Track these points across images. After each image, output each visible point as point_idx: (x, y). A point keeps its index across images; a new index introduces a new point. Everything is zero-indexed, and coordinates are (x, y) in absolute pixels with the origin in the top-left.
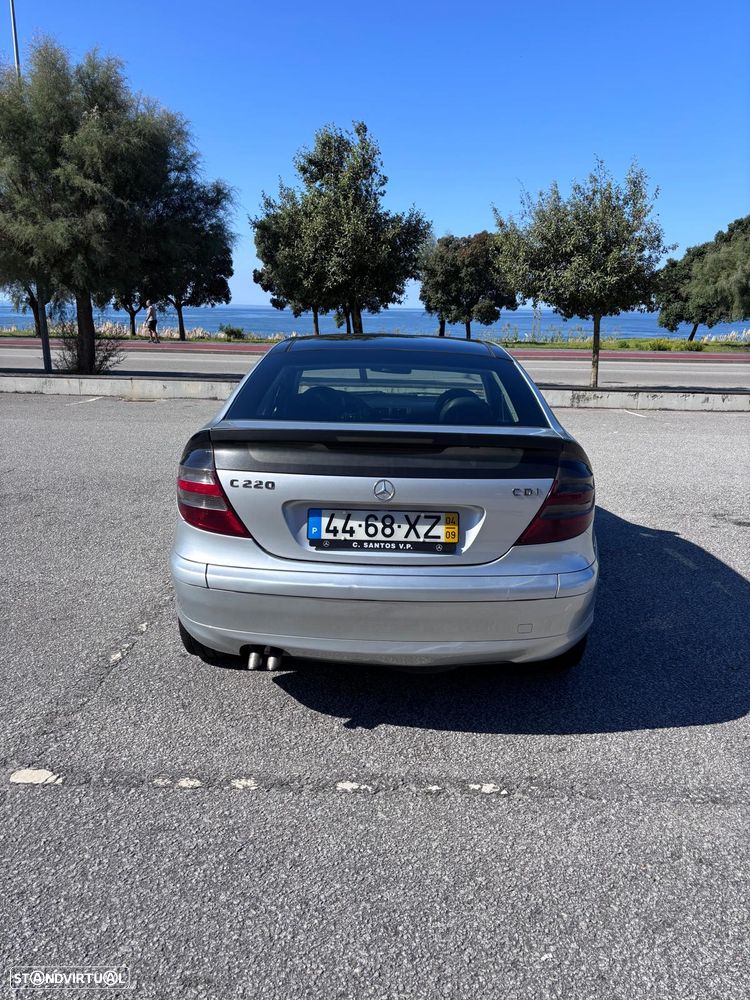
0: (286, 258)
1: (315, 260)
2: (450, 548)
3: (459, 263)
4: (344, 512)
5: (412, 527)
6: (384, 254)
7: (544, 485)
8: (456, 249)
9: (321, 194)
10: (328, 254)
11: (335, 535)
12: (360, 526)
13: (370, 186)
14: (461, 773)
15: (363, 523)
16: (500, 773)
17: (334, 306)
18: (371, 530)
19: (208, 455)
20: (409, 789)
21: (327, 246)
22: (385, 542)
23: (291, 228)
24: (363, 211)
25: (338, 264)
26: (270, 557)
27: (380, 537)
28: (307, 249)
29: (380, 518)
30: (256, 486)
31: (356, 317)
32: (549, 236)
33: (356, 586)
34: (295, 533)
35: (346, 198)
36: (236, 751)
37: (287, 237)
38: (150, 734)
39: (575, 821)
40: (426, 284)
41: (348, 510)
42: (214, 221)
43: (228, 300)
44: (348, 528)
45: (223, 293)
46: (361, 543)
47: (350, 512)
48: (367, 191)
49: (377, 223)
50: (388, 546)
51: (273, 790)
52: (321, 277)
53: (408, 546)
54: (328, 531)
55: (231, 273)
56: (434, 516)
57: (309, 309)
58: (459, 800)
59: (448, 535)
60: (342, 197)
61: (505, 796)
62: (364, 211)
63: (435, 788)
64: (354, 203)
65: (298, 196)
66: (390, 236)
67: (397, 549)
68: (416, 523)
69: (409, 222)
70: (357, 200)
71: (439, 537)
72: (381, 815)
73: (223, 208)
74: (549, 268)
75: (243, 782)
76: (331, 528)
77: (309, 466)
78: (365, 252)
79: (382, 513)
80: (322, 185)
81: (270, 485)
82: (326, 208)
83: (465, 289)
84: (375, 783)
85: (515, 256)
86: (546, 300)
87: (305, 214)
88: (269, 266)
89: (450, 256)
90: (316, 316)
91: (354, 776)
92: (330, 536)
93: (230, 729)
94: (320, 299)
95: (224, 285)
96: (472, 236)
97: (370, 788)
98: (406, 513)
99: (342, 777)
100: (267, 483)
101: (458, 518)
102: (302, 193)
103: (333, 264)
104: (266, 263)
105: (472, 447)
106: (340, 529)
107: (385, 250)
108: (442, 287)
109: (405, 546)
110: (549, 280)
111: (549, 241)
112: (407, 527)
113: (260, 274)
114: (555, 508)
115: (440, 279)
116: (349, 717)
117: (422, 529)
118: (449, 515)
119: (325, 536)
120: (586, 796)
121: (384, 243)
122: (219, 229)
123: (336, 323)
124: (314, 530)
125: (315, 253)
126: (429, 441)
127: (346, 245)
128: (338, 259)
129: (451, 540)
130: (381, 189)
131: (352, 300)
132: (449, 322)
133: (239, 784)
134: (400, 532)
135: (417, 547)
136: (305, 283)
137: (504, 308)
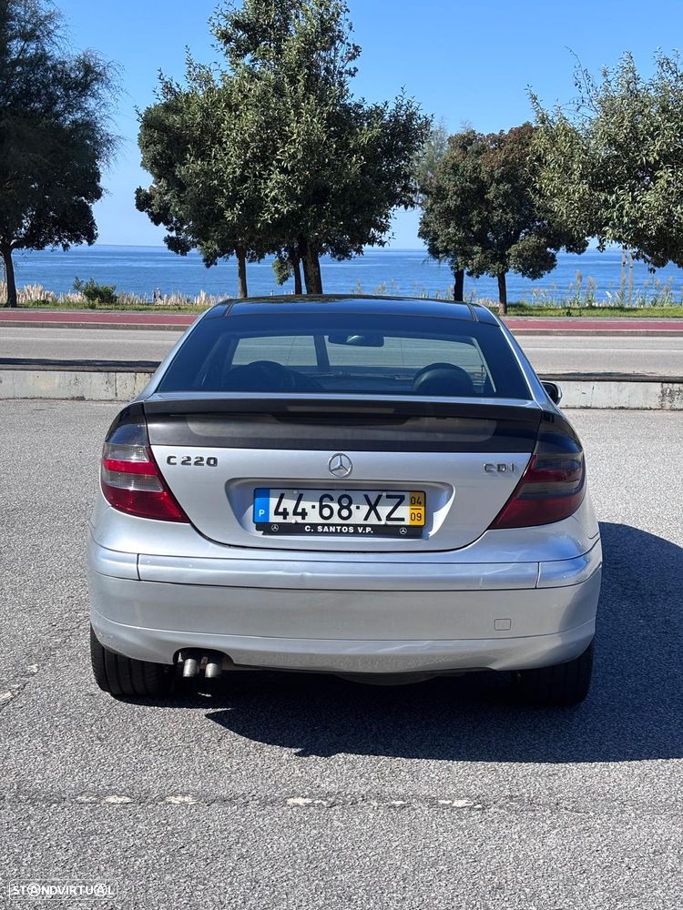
0: (197, 175)
1: (243, 179)
2: (415, 532)
3: (484, 176)
4: (295, 492)
5: (373, 508)
6: (355, 170)
7: (521, 460)
8: (478, 153)
9: (254, 76)
10: (265, 168)
11: (285, 518)
12: (313, 507)
13: (332, 62)
14: (431, 791)
15: (317, 504)
16: (474, 791)
17: (273, 248)
18: (326, 512)
19: (141, 429)
20: (369, 804)
21: (265, 156)
22: (342, 525)
23: (205, 130)
24: (320, 101)
25: (281, 185)
26: (211, 544)
27: (336, 519)
28: (230, 161)
29: (336, 499)
30: (196, 463)
31: (311, 266)
32: (621, 138)
33: (309, 574)
34: (239, 515)
35: (293, 81)
36: (167, 775)
37: (198, 143)
38: (63, 761)
39: (555, 828)
40: (430, 210)
41: (298, 488)
42: (79, 115)
43: (91, 238)
44: (299, 510)
45: (83, 228)
46: (314, 526)
47: (301, 492)
48: (327, 69)
49: (344, 121)
50: (345, 529)
51: (213, 805)
52: (254, 206)
53: (368, 529)
54: (277, 513)
55: (97, 194)
56: (397, 494)
57: (230, 252)
58: (426, 812)
59: (412, 517)
60: (286, 80)
61: (479, 809)
62: (322, 100)
63: (399, 803)
64: (307, 89)
65: (216, 76)
66: (364, 140)
67: (356, 533)
68: (376, 504)
69: (395, 117)
70: (311, 83)
71: (403, 519)
72: (336, 823)
73: (93, 96)
74: (621, 188)
75: (180, 798)
76: (281, 510)
77: (257, 439)
78: (324, 165)
79: (339, 492)
80: (256, 59)
81: (212, 462)
82: (263, 98)
83: (496, 219)
84: (331, 800)
85: (567, 169)
86: (619, 239)
87: (229, 106)
88: (163, 182)
89: (469, 164)
90: (242, 265)
91: (307, 793)
92: (280, 519)
93: (159, 758)
94: (251, 239)
95: (86, 214)
96: (506, 133)
97: (325, 803)
98: (366, 493)
99: (293, 794)
100: (209, 459)
101: (423, 496)
102: (223, 74)
103: (273, 185)
104: (158, 177)
105: (437, 417)
106: (290, 511)
107: (355, 164)
108: (458, 216)
109: (364, 529)
110: (622, 207)
111: (619, 147)
112: (368, 507)
113: (146, 195)
114: (535, 487)
115: (452, 202)
116: (301, 747)
117: (384, 510)
118: (413, 495)
119: (274, 519)
120: (571, 811)
121: (354, 151)
122: (88, 128)
123: (276, 277)
124: (261, 512)
125: (245, 166)
126: (390, 411)
127: (293, 157)
128: (282, 177)
129: (416, 523)
130: (351, 65)
131: (303, 241)
132: (470, 274)
133: (176, 800)
134: (359, 514)
135: (379, 531)
136: (228, 214)
137: (563, 249)
